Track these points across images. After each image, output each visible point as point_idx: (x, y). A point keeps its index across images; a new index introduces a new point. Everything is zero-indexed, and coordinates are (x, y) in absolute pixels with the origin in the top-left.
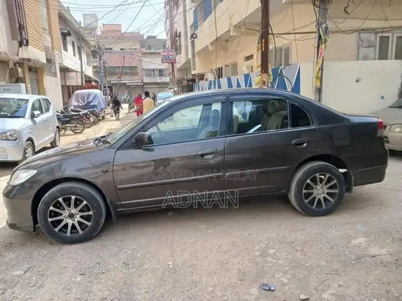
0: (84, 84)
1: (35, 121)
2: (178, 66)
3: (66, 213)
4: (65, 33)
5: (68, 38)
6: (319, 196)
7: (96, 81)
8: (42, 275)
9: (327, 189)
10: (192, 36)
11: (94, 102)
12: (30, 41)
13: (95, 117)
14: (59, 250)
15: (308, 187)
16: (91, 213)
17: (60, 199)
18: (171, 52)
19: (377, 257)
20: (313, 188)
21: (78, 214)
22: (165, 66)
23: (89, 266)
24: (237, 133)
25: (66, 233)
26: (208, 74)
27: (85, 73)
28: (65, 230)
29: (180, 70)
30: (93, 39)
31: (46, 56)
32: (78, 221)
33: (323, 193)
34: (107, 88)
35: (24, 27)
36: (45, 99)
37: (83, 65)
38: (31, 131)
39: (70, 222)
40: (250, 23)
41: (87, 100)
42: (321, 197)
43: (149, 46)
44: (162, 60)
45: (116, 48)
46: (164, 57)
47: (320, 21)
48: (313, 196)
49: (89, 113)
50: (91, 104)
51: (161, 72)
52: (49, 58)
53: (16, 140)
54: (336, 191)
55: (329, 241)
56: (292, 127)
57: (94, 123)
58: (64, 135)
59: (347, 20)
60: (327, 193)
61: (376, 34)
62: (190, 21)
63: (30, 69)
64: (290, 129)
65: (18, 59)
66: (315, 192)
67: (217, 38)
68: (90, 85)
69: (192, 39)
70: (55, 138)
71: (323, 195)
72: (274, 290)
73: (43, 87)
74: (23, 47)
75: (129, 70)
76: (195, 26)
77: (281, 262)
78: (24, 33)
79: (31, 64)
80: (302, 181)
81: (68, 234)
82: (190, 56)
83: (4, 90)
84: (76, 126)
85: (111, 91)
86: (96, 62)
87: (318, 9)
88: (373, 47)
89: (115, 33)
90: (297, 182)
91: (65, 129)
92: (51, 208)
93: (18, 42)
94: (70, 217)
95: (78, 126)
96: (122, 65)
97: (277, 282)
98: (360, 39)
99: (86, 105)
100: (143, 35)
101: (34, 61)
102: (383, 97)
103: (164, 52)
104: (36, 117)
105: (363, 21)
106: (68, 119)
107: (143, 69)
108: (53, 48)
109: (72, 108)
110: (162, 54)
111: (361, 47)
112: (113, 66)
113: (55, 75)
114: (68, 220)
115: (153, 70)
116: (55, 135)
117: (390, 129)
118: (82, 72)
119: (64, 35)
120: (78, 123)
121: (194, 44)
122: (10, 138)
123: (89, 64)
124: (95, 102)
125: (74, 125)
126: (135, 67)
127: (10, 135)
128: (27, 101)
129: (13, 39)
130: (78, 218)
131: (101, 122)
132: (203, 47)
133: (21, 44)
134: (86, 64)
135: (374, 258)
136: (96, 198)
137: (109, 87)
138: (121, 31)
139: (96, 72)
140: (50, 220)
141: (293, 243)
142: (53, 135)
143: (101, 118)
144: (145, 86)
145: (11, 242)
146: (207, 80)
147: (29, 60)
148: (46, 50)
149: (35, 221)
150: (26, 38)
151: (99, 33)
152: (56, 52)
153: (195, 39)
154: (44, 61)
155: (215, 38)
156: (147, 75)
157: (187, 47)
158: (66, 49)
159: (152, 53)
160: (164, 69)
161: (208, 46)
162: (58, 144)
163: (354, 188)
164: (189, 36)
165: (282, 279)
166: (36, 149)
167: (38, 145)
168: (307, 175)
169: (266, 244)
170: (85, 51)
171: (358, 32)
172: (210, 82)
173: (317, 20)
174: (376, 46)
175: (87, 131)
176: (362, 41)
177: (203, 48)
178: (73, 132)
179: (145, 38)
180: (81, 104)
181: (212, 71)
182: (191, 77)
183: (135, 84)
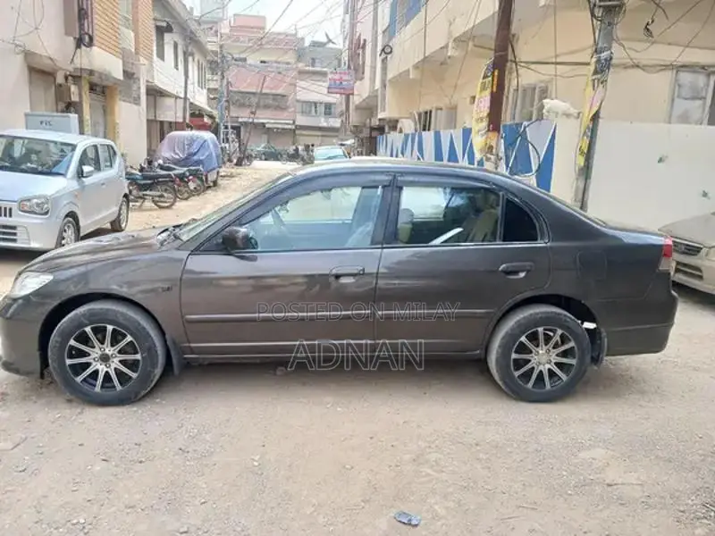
0: (187, 121)
1: (83, 182)
2: (356, 100)
3: (95, 353)
4: (162, 27)
5: (167, 37)
6: (541, 368)
7: (211, 117)
8: (41, 454)
9: (557, 355)
10: (383, 50)
11: (199, 154)
12: (96, 39)
13: (199, 182)
14: (79, 413)
15: (522, 349)
16: (138, 357)
17: (88, 329)
18: (345, 73)
19: (615, 487)
20: (531, 352)
21: (116, 357)
22: (334, 99)
23: (121, 447)
24: (407, 243)
25: (95, 386)
26: (404, 120)
27: (191, 100)
28: (91, 381)
29: (358, 108)
30: (215, 39)
31: (124, 65)
32: (115, 369)
33: (550, 362)
34: (230, 130)
35: (86, 13)
36: (108, 146)
37: (190, 87)
38: (72, 199)
39: (102, 368)
40: (483, 35)
41: (188, 149)
42: (545, 368)
43: (313, 59)
44: (329, 88)
45: (253, 59)
46: (333, 82)
47: (599, 46)
48: (529, 366)
49: (188, 174)
50: (195, 158)
51: (328, 109)
52: (127, 69)
53: (46, 213)
54: (573, 362)
55: (539, 449)
56: (504, 241)
57: (197, 192)
58: (140, 209)
59: (654, 45)
60: (556, 364)
61: (709, 75)
62: (384, 21)
63: (93, 88)
64: (499, 245)
65: (72, 70)
66: (534, 359)
67: (425, 58)
68: (201, 123)
69: (383, 56)
70: (119, 215)
71: (548, 366)
72: (416, 525)
73: (114, 120)
74: (83, 48)
75: (274, 99)
76: (390, 31)
77: (444, 476)
78: (86, 25)
79: (95, 79)
80: (512, 337)
81: (98, 389)
82: (378, 85)
83: (42, 123)
84: (161, 196)
85: (238, 135)
86: (216, 80)
87: (599, 22)
88: (700, 99)
89: (254, 32)
90: (503, 338)
91: (143, 198)
92: (72, 342)
93: (75, 38)
94: (102, 360)
95: (166, 195)
96: (259, 91)
97: (428, 511)
98: (678, 84)
99: (186, 158)
100: (303, 39)
101: (100, 74)
102: (705, 195)
103: (332, 73)
104: (86, 177)
105: (682, 48)
106: (149, 182)
107: (298, 101)
108: (137, 53)
109: (161, 162)
110: (330, 76)
111: (678, 96)
112: (243, 90)
113: (137, 101)
114: (99, 365)
115: (315, 104)
116: (120, 209)
117: (707, 255)
118: (185, 99)
119: (161, 31)
120: (166, 190)
121: (386, 64)
122: (37, 210)
123: (201, 83)
124: (203, 155)
125: (158, 193)
126: (284, 96)
127: (38, 205)
128: (74, 147)
129: (67, 33)
130: (115, 363)
131: (209, 192)
132: (401, 71)
133: (79, 43)
134: (196, 85)
135: (610, 489)
136: (148, 333)
137: (233, 128)
138: (263, 28)
139: (214, 99)
140: (69, 362)
141: (477, 445)
142: (115, 209)
143: (212, 184)
144: (297, 132)
145: (5, 391)
146: (401, 131)
147: (91, 72)
148: (124, 55)
149: (44, 363)
150: (90, 33)
151: (225, 29)
152: (142, 60)
153: (389, 56)
154: (120, 76)
155: (422, 57)
156: (302, 112)
157: (374, 68)
158: (161, 56)
159: (315, 73)
160: (335, 104)
161: (408, 70)
162: (123, 226)
163: (605, 358)
164: (379, 48)
165: (436, 507)
166: (81, 230)
167: (87, 225)
168: (521, 328)
169: (429, 442)
170: (196, 60)
171: (675, 71)
172: (407, 136)
173: (596, 43)
174: (705, 98)
175: (180, 205)
176: (679, 86)
177: (401, 74)
178: (156, 204)
179: (307, 44)
180: (177, 157)
181: (411, 116)
182: (377, 123)
183: (280, 126)
